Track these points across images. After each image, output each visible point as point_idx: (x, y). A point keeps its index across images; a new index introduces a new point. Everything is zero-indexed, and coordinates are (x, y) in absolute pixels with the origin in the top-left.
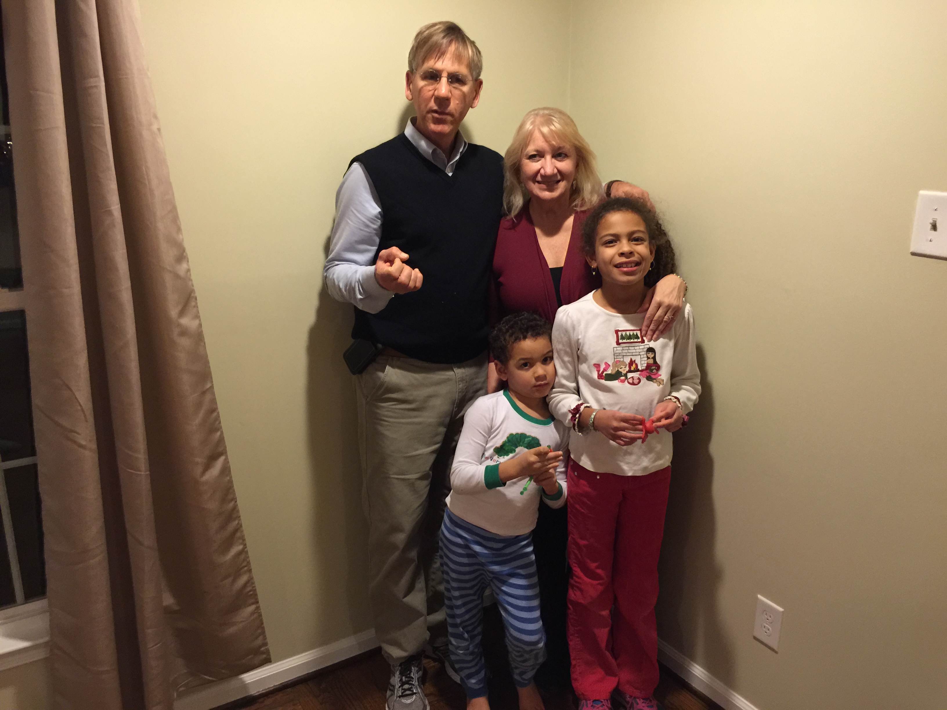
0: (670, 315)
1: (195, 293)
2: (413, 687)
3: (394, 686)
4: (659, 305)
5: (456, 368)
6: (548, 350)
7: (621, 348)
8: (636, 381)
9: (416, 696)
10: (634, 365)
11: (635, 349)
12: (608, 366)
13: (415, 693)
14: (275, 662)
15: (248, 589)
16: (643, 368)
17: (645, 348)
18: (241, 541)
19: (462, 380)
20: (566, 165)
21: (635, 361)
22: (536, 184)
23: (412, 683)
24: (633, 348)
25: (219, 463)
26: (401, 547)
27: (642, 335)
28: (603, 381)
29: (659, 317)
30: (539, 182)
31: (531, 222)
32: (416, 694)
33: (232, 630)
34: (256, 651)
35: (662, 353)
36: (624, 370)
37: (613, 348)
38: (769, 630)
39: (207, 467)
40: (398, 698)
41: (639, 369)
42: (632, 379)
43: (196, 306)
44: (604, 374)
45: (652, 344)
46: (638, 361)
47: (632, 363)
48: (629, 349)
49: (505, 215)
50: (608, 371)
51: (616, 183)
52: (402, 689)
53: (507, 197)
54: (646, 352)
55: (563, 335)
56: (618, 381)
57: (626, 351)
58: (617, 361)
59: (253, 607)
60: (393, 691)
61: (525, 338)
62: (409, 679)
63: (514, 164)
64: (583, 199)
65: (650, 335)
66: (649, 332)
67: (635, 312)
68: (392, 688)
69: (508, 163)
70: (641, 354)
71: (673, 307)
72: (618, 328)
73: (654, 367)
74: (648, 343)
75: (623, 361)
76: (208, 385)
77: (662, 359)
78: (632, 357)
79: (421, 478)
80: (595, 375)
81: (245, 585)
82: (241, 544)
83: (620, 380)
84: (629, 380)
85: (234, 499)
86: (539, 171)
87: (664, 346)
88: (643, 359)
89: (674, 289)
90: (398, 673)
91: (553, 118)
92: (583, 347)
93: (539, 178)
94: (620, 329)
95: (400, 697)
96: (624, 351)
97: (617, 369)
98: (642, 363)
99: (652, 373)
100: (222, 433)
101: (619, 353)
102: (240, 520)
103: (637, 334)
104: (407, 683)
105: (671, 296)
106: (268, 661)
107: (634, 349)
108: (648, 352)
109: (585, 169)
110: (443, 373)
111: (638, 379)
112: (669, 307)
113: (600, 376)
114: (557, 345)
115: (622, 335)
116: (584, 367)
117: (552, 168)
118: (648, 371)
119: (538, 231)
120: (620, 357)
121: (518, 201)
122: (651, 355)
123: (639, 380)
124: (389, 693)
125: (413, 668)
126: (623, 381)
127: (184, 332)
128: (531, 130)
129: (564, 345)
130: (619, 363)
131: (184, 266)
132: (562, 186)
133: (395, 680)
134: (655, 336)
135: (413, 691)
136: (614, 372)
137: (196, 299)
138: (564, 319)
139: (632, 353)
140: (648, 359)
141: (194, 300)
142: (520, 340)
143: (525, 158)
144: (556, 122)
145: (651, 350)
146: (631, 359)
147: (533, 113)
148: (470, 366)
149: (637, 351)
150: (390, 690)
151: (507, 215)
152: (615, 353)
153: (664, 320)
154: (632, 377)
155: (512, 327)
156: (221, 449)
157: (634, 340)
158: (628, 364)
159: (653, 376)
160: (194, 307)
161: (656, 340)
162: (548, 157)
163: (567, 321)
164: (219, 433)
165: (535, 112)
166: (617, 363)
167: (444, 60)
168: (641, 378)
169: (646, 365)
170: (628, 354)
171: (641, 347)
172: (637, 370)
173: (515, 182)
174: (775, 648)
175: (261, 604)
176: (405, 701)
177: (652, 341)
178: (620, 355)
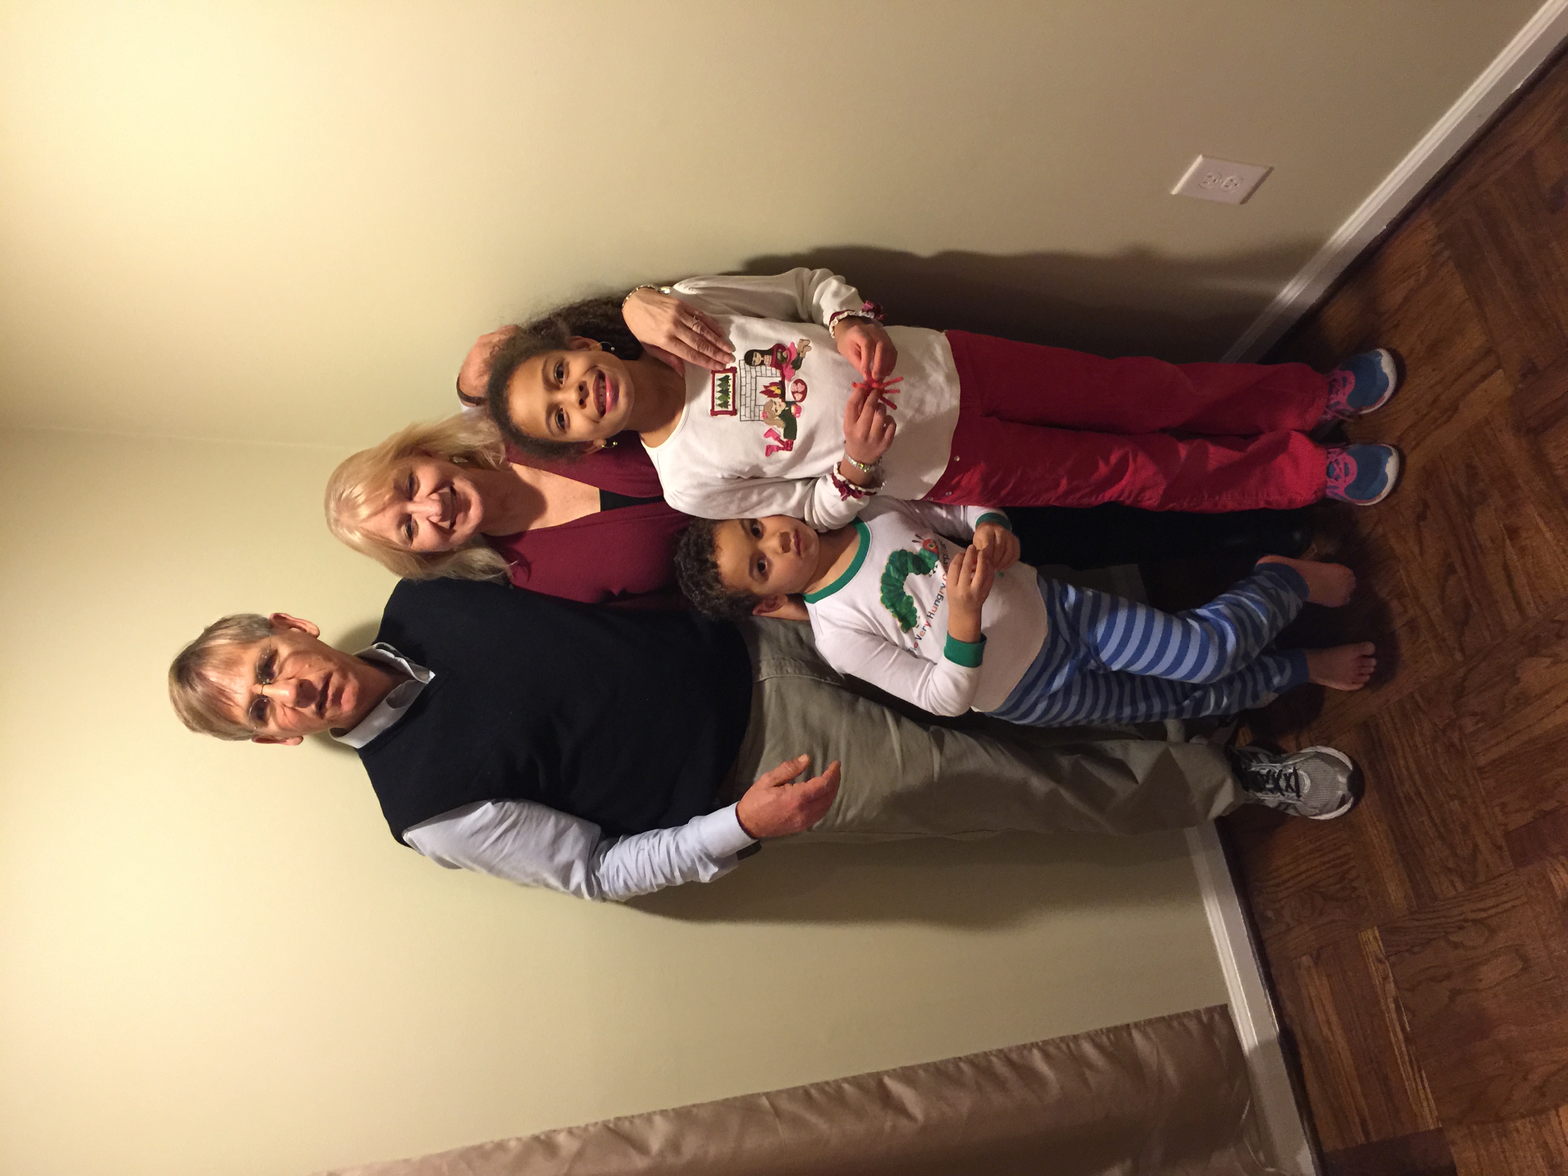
0: (692, 320)
1: (609, 1121)
2: (1286, 772)
3: (1281, 803)
4: (674, 339)
5: (760, 676)
6: (740, 527)
7: (743, 408)
8: (800, 388)
9: (1299, 769)
10: (773, 388)
11: (745, 384)
12: (770, 433)
13: (1295, 770)
14: (1229, 997)
15: (1105, 1039)
16: (779, 374)
17: (745, 368)
18: (1026, 1053)
19: (780, 667)
20: (426, 477)
21: (765, 387)
22: (455, 528)
23: (1276, 775)
24: (743, 388)
25: (895, 1087)
26: (1052, 785)
27: (721, 370)
28: (797, 443)
29: (694, 340)
30: (453, 524)
31: (519, 536)
32: (1297, 768)
33: (1171, 1071)
34: (1208, 1029)
35: (757, 338)
36: (779, 406)
37: (741, 421)
38: (1232, 180)
39: (901, 1110)
40: (1301, 799)
41: (780, 381)
42: (796, 395)
43: (631, 1119)
44: (785, 440)
45: (739, 355)
46: (767, 381)
47: (768, 392)
48: (745, 395)
49: (505, 577)
50: (780, 433)
51: (461, 386)
52: (1287, 791)
53: (473, 573)
54: (751, 367)
55: (715, 503)
56: (798, 417)
57: (748, 400)
58: (763, 416)
59: (1136, 1035)
60: (1288, 805)
61: (715, 565)
62: (1271, 777)
63: (419, 562)
64: (486, 447)
65: (723, 356)
66: (719, 358)
67: (683, 379)
68: (1283, 806)
69: (417, 573)
70: (754, 375)
71: (678, 316)
72: (707, 410)
73: (779, 355)
74: (737, 361)
75: (764, 406)
76: (765, 1102)
77: (766, 340)
78: (758, 391)
79: (941, 746)
80: (785, 455)
81: (1098, 1046)
82: (1030, 1050)
83: (796, 413)
84: (797, 398)
85: (957, 1061)
86: (435, 525)
87: (744, 333)
88: (764, 372)
89: (647, 311)
90: (1259, 795)
91: (344, 495)
92: (736, 471)
93: (446, 524)
94: (710, 408)
95: (1299, 796)
96: (748, 404)
97: (777, 418)
98: (770, 375)
99: (789, 358)
100: (845, 1080)
101: (751, 411)
102: (991, 1052)
103: (720, 380)
104: (1276, 781)
105: (658, 317)
106: (1225, 1011)
107: (746, 386)
108: (753, 362)
109: (435, 440)
110: (766, 700)
111: (797, 384)
112: (677, 323)
113: (788, 446)
114: (731, 513)
115: (720, 405)
116: (770, 470)
117: (430, 502)
118: (784, 365)
119: (536, 526)
120: (757, 410)
121: (482, 556)
122: (758, 358)
123: (798, 382)
124: (1291, 812)
125: (1253, 769)
126: (799, 410)
127: (674, 1145)
128: (363, 535)
129: (731, 502)
130: (768, 413)
131: (562, 1139)
132: (463, 486)
133: (1271, 800)
134: (725, 349)
135: (1291, 774)
136: (782, 423)
137: (618, 1119)
138: (688, 499)
139: (751, 390)
140: (764, 365)
141: (620, 1123)
142: (718, 574)
143: (409, 545)
144: (351, 491)
145: (749, 357)
146: (762, 392)
147: (333, 527)
148: (757, 651)
149: (748, 381)
150: (1286, 809)
151: (505, 574)
152: (749, 419)
153: (699, 332)
154: (793, 393)
155: (697, 585)
156: (873, 1084)
157: (730, 386)
158: (769, 399)
159: (794, 357)
160: (631, 1122)
161: (731, 346)
162: (411, 507)
163: (691, 496)
164: (846, 1086)
165: (334, 524)
166: (767, 417)
167: (232, 690)
168: (794, 378)
169: (774, 369)
170: (753, 398)
171: (743, 375)
172: (782, 385)
173: (450, 560)
174: (1262, 171)
175: (1130, 1020)
176: (1306, 788)
177: (733, 353)
178: (754, 411)
